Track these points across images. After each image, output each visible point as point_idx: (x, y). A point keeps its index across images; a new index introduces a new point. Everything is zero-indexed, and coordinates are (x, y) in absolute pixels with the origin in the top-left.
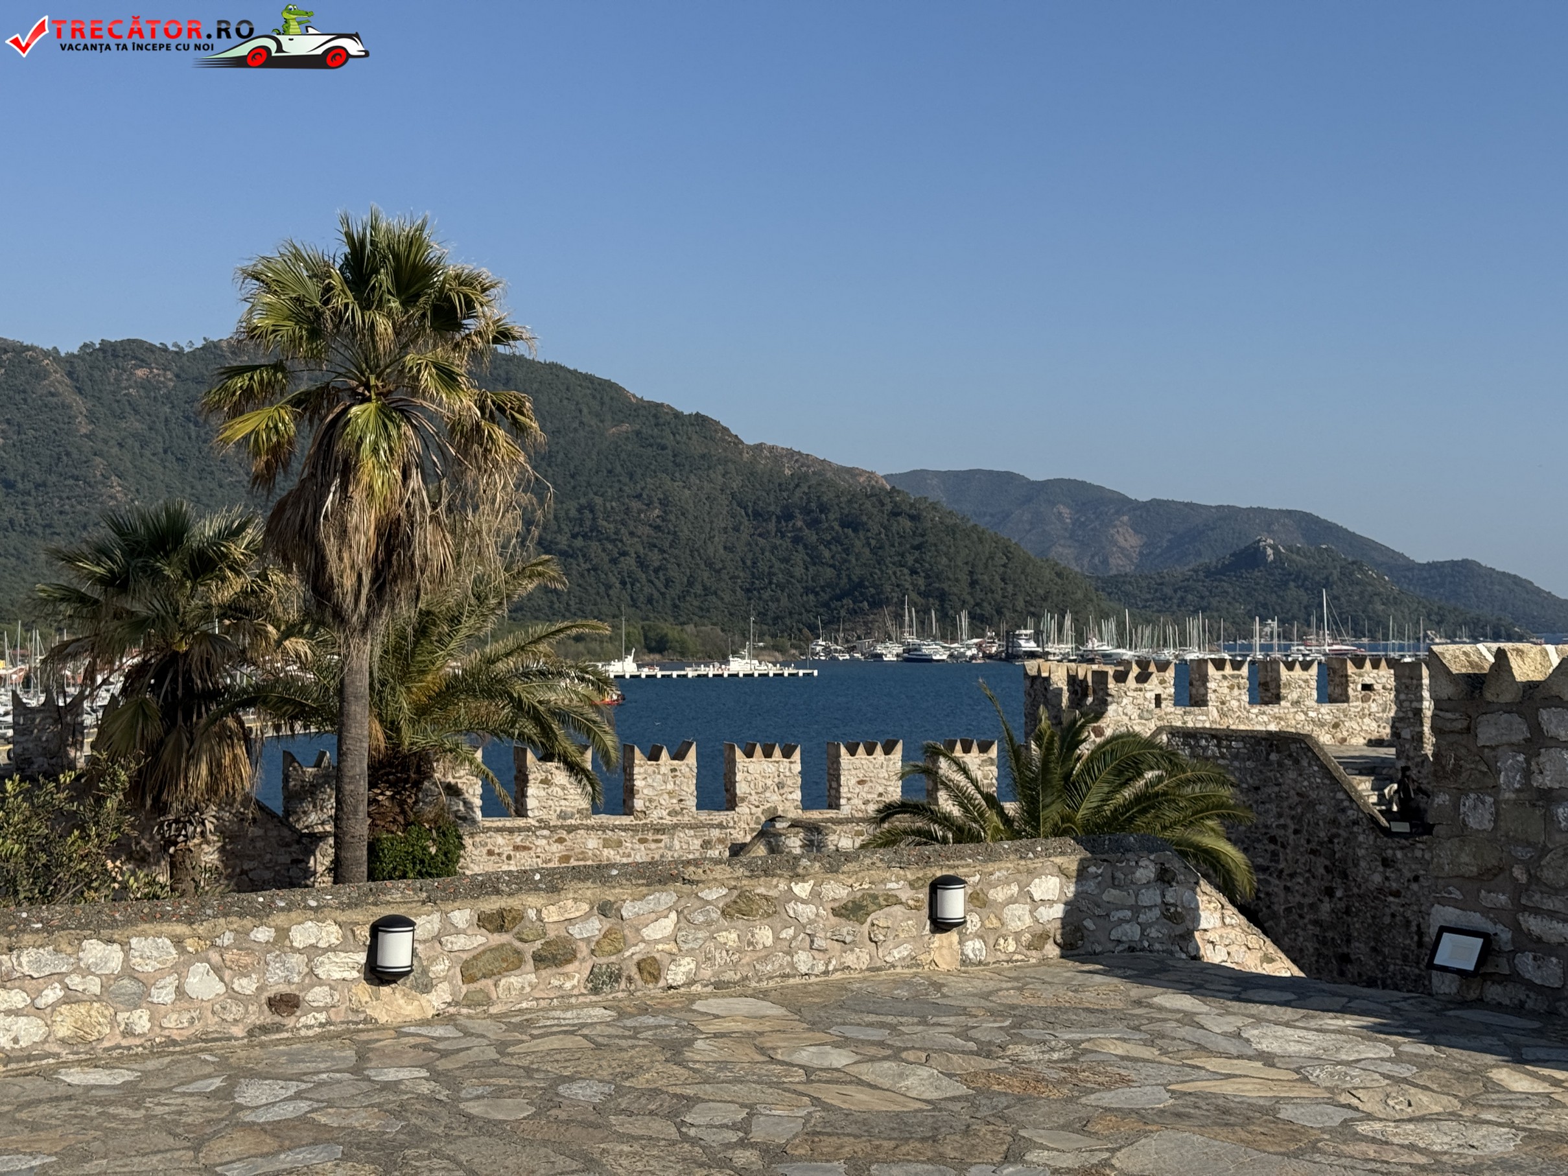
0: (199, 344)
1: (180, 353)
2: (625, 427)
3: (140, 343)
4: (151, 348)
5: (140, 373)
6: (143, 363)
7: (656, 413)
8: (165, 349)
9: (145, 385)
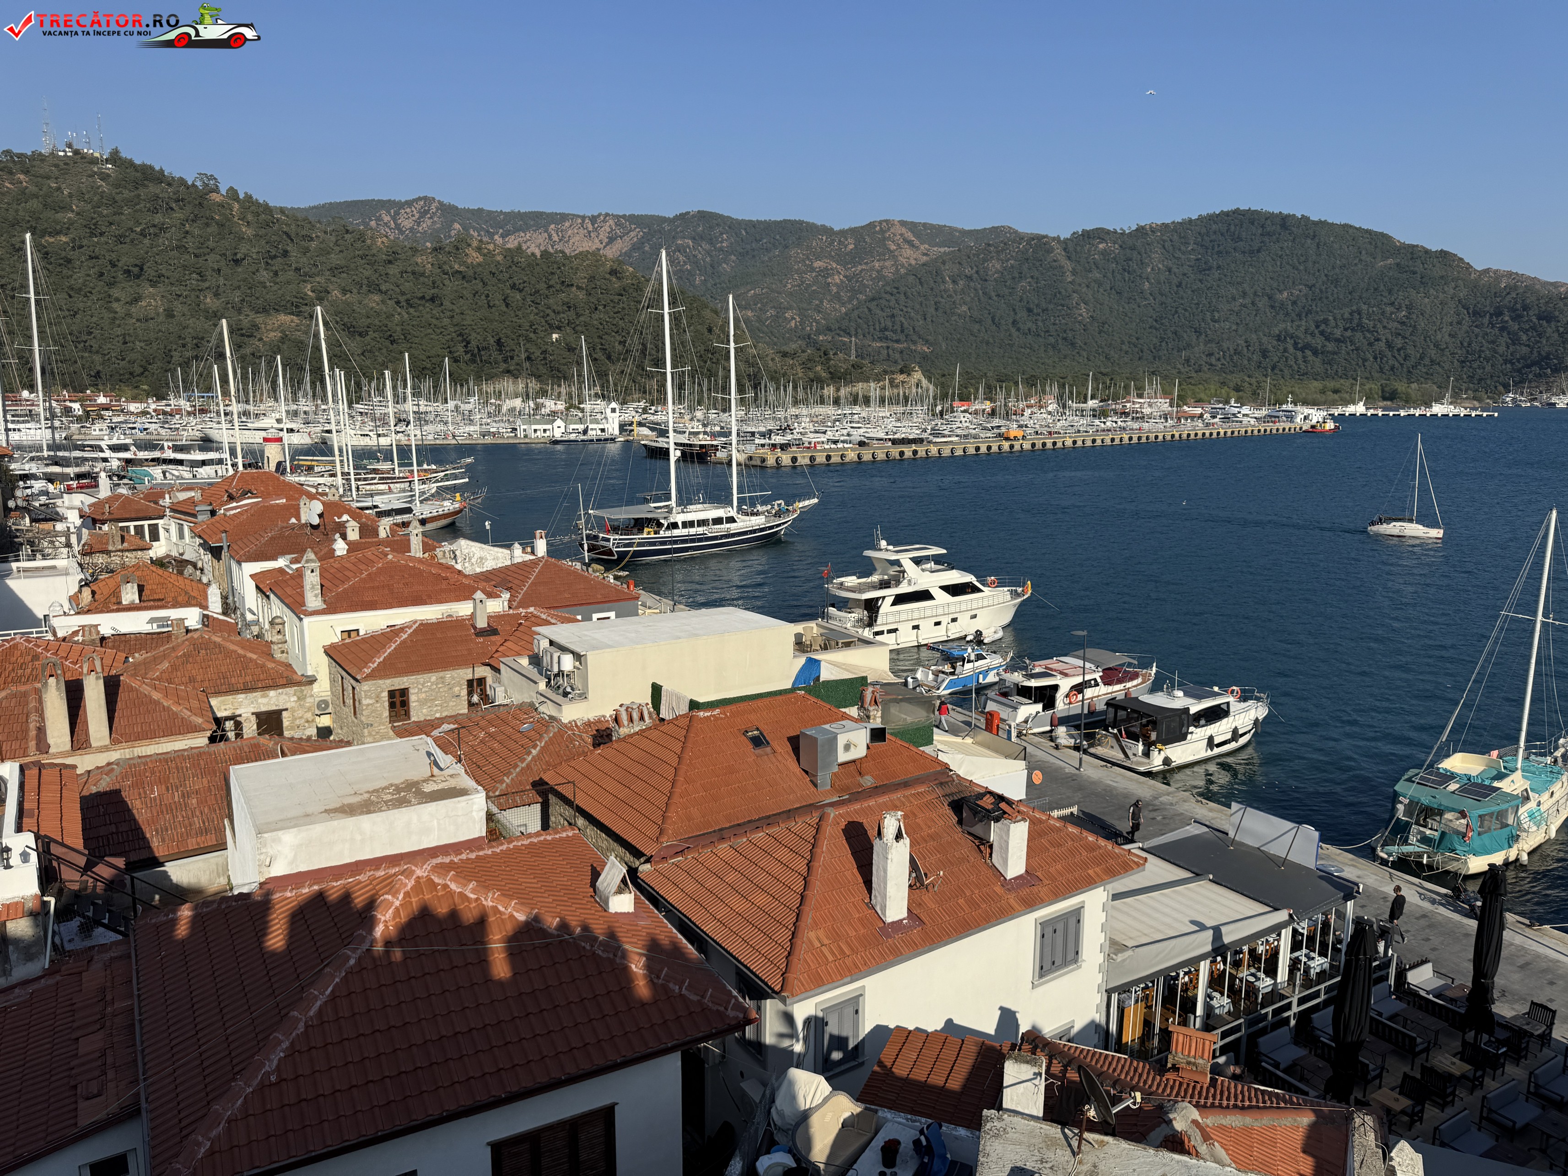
0: (1134, 228)
1: (1123, 234)
2: (1390, 261)
3: (1102, 229)
4: (1108, 232)
5: (1101, 246)
6: (1103, 240)
7: (1414, 252)
8: (1115, 232)
9: (1104, 253)
